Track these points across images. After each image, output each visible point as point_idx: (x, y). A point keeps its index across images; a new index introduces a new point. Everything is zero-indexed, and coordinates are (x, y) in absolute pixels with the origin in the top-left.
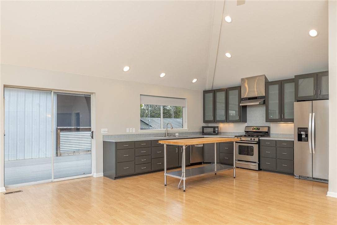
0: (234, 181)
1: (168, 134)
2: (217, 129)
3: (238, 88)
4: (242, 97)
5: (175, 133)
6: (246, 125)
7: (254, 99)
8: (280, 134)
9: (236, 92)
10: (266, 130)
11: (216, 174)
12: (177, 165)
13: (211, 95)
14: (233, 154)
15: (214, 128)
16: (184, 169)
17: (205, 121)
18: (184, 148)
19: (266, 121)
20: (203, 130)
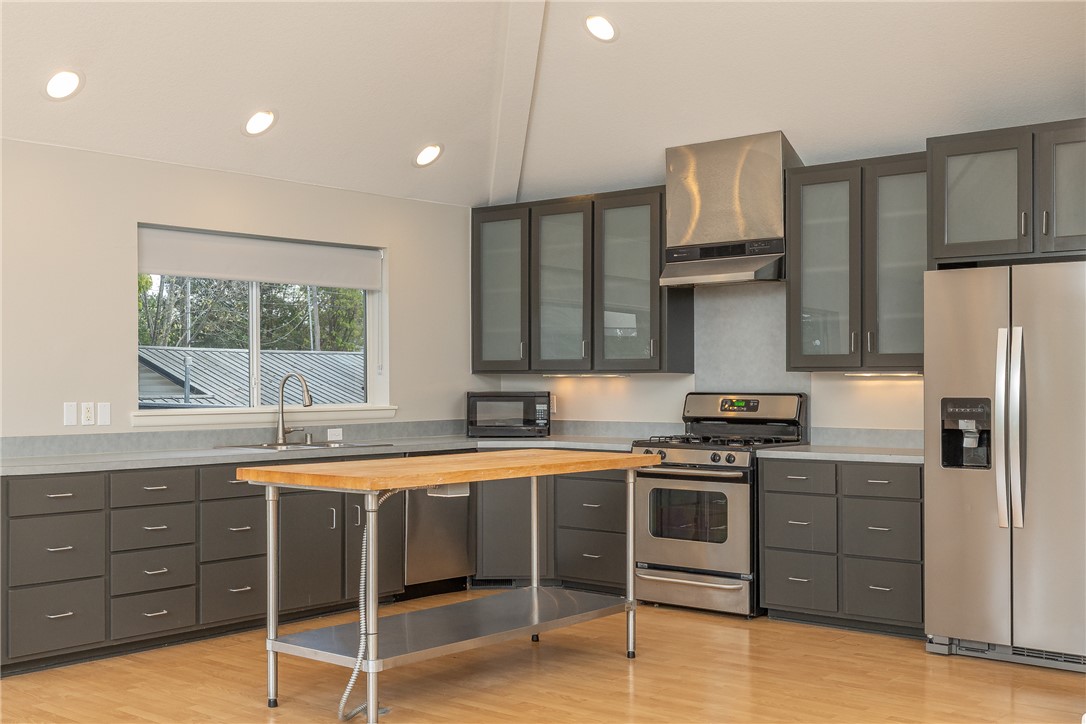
0: (626, 673)
1: (285, 432)
2: (545, 407)
3: (653, 198)
4: (670, 243)
5: (324, 429)
6: (690, 383)
7: (728, 255)
8: (859, 431)
9: (642, 215)
10: (788, 409)
11: (536, 638)
12: (335, 598)
13: (514, 229)
14: (625, 533)
15: (529, 400)
16: (369, 616)
17: (481, 367)
18: (371, 504)
19: (790, 368)
20: (471, 410)
